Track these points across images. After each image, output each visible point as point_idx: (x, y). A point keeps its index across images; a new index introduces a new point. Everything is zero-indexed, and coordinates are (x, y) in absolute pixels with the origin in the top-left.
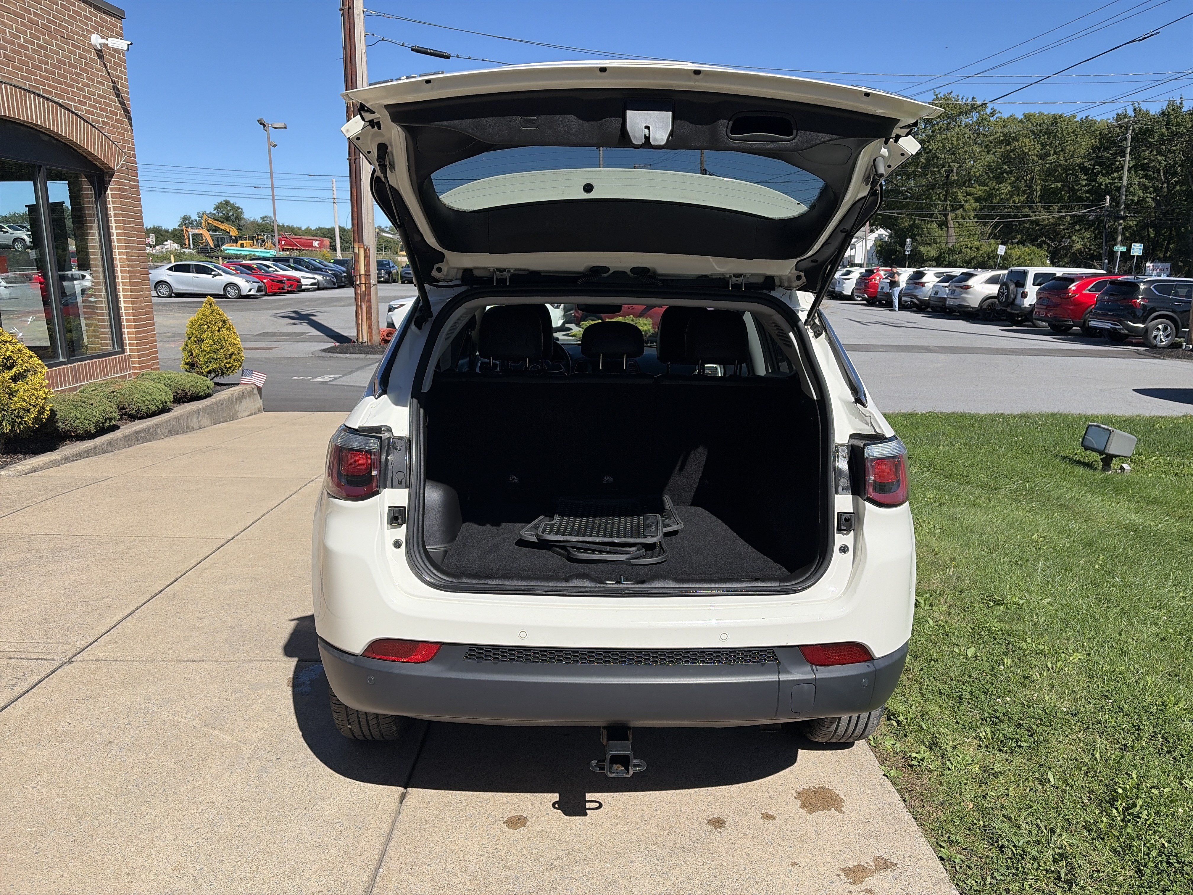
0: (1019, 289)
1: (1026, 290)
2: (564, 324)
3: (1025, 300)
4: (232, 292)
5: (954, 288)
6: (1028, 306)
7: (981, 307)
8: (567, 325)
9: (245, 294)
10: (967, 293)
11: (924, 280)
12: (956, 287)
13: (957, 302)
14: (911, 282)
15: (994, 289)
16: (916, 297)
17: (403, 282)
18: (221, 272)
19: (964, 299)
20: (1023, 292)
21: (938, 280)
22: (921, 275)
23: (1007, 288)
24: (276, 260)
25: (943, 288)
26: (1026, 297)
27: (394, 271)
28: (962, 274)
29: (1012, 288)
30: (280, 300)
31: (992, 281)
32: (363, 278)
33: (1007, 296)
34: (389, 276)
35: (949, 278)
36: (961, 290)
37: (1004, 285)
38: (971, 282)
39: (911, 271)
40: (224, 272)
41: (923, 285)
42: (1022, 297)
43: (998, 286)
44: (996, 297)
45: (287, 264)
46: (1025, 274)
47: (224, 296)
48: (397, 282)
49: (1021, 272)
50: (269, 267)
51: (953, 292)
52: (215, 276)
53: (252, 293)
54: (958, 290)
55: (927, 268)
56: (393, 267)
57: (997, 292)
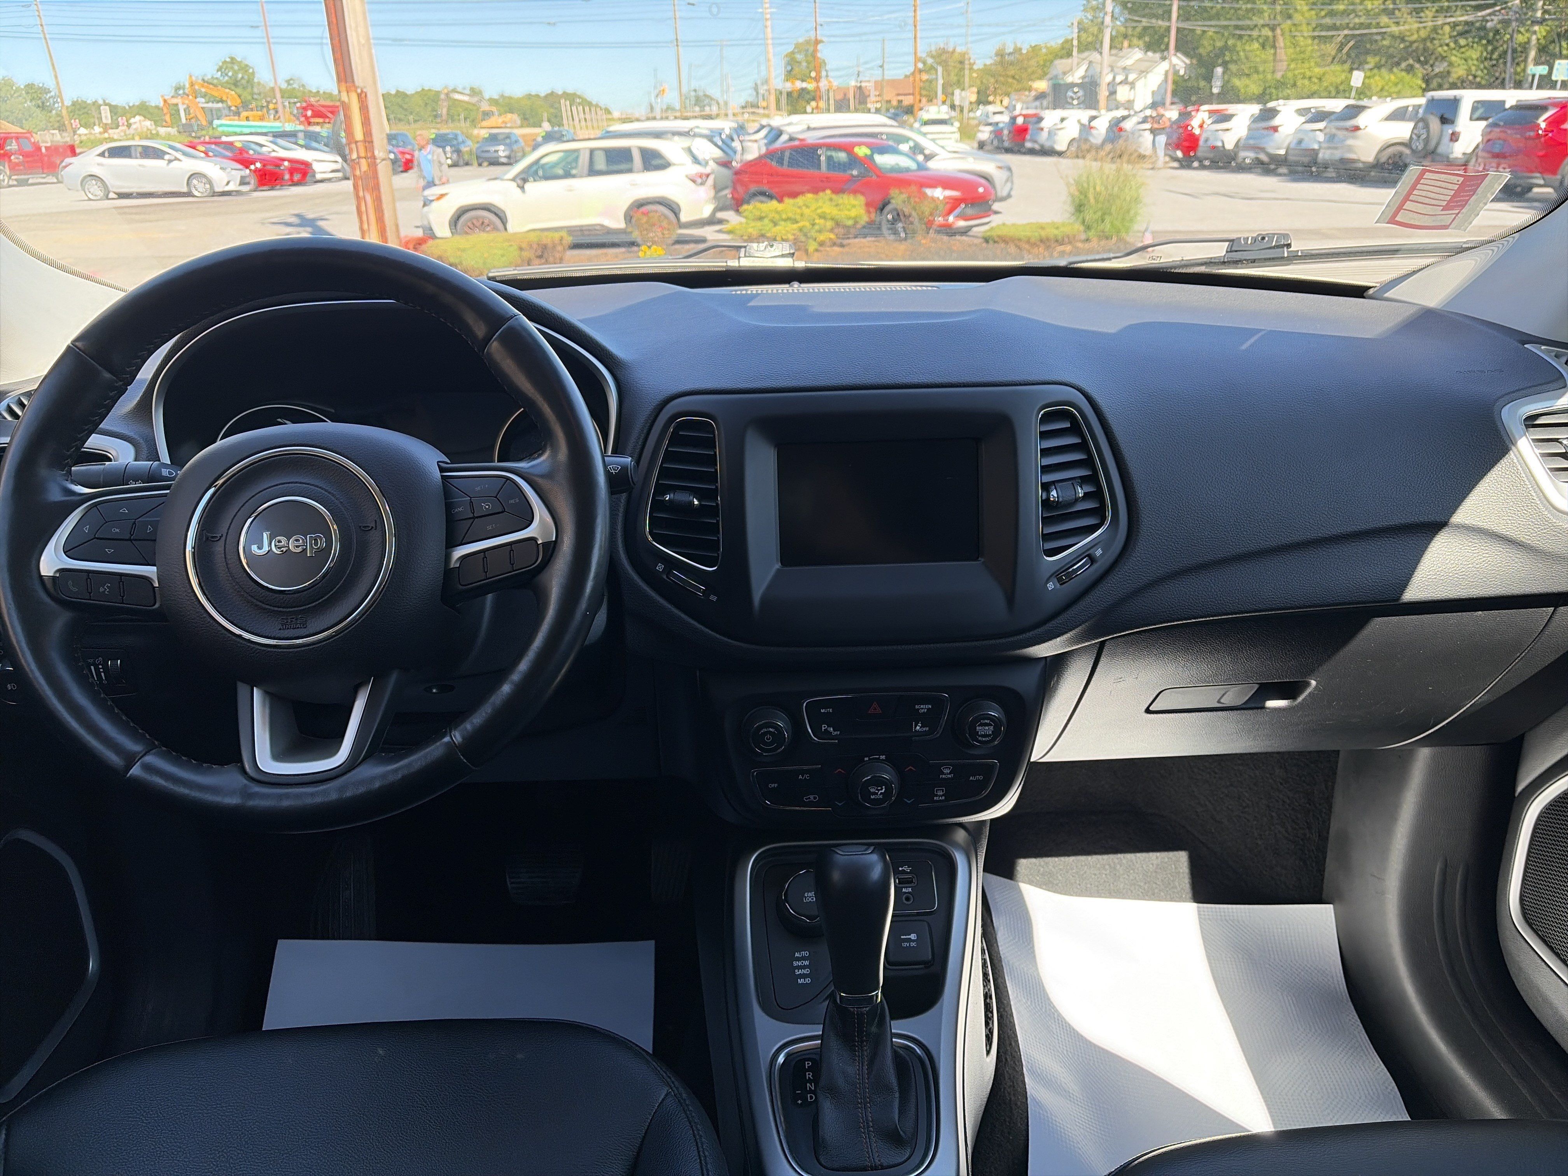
0: (1446, 127)
1: (1458, 129)
2: (716, 210)
3: (1456, 144)
4: (199, 188)
5: (1334, 131)
6: (1460, 156)
7: (1378, 161)
8: (720, 215)
9: (221, 190)
10: (1354, 138)
11: (1276, 122)
12: (1338, 129)
13: (1337, 155)
14: (1255, 126)
15: (1403, 130)
16: (1263, 150)
17: (480, 165)
18: (179, 155)
19: (1350, 149)
20: (1453, 134)
21: (1303, 119)
22: (1269, 114)
23: (1427, 127)
24: (278, 135)
25: (1311, 134)
26: (1457, 140)
27: (464, 149)
28: (1347, 107)
29: (1435, 123)
30: (275, 197)
31: (1398, 115)
32: (361, 147)
33: (1427, 141)
34: (458, 155)
35: (1320, 116)
36: (1345, 133)
37: (1422, 122)
38: (1362, 120)
39: (1255, 109)
40: (185, 154)
41: (1275, 129)
42: (1451, 140)
43: (1411, 125)
44: (1407, 145)
45: (293, 140)
46: (1455, 103)
47: (189, 194)
48: (472, 165)
49: (1449, 100)
50: (261, 146)
51: (1331, 138)
52: (170, 161)
53: (231, 187)
54: (1341, 134)
55: (1281, 102)
56: (463, 142)
57: (1408, 136)
